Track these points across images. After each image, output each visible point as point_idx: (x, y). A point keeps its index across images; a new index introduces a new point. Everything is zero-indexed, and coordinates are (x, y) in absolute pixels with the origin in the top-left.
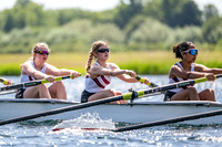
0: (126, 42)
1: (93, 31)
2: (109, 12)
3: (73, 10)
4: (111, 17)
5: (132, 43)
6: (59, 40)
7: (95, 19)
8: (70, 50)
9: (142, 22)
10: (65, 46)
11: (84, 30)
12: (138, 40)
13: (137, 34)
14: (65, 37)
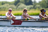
0: (16, 9)
1: (9, 6)
2: (13, 2)
4: (13, 3)
5: (18, 9)
7: (10, 3)
8: (4, 10)
9: (20, 4)
10: (3, 9)
11: (7, 6)
14: (3, 7)
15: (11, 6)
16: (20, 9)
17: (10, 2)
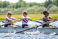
2: (43, 3)
3: (34, 3)
4: (43, 5)
6: (30, 11)
9: (52, 6)
10: (32, 12)
11: (37, 8)
12: (51, 11)
13: (50, 9)
15: (41, 8)
16: (52, 12)
17: (40, 4)
